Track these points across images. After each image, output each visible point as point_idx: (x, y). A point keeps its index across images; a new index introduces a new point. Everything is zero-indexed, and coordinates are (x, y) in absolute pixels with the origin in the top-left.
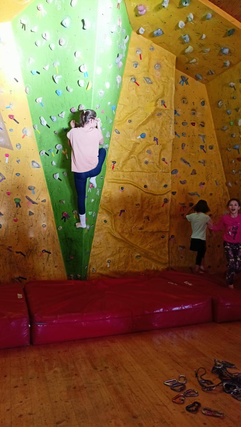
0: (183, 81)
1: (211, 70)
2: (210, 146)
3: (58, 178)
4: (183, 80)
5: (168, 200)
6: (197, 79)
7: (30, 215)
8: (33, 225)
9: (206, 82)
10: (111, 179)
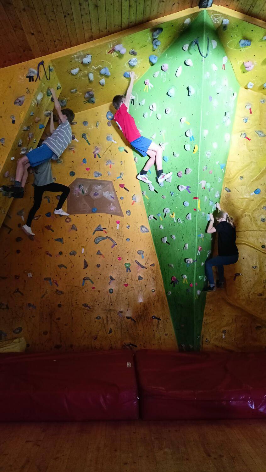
3: (166, 242)
7: (139, 279)
8: (142, 290)
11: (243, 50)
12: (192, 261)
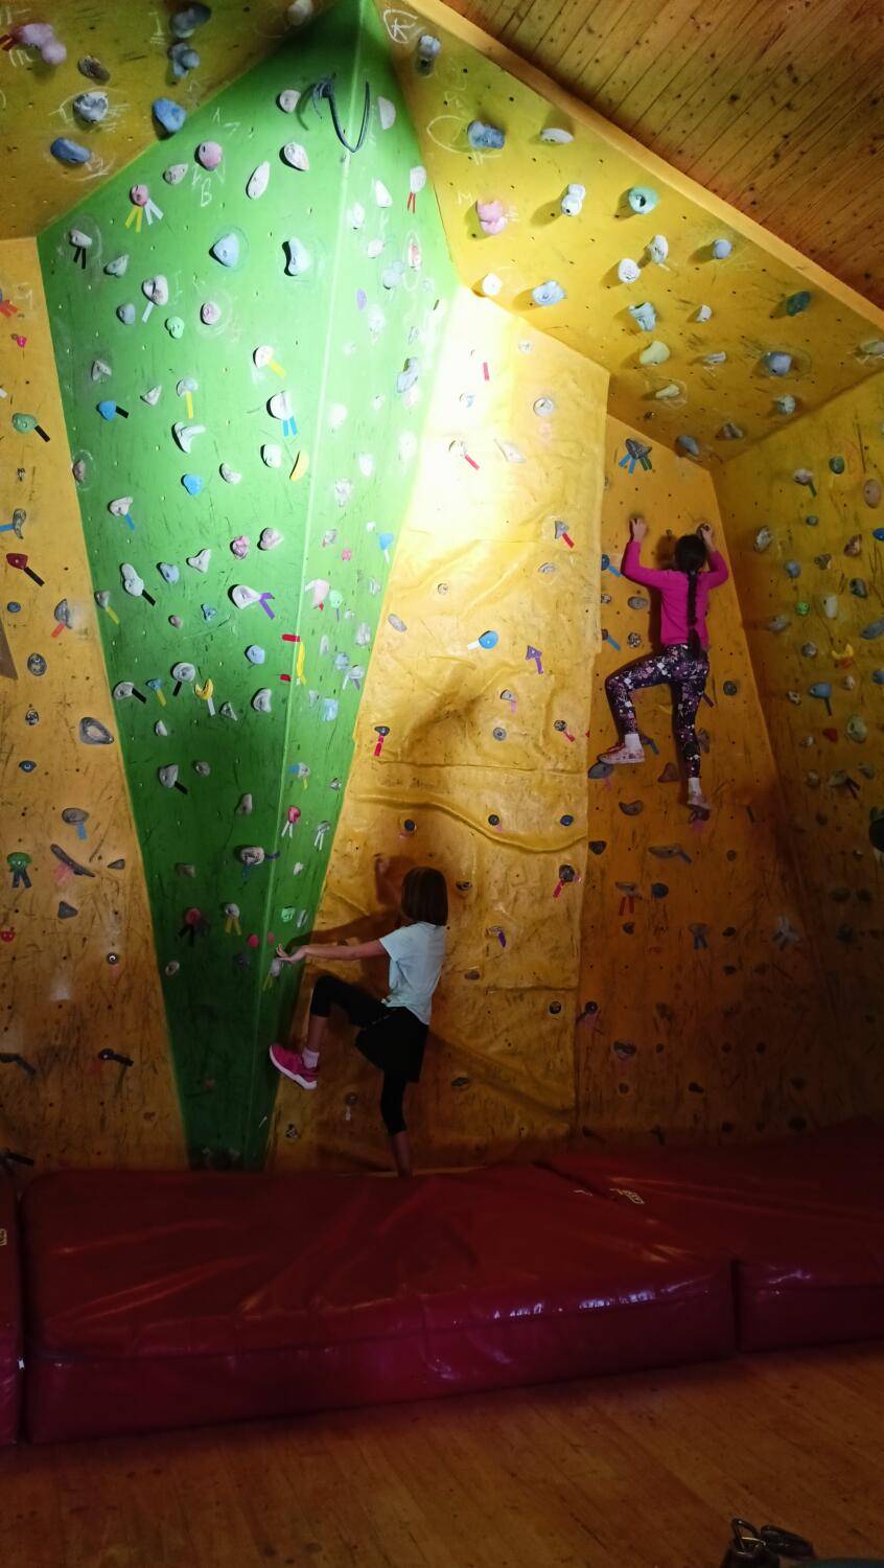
0: (634, 457)
1: (732, 424)
2: (726, 683)
3: (173, 783)
4: (632, 453)
5: (576, 872)
6: (681, 450)
7: (62, 915)
8: (70, 955)
9: (716, 465)
10: (368, 791)
11: (479, 157)
12: (262, 857)
